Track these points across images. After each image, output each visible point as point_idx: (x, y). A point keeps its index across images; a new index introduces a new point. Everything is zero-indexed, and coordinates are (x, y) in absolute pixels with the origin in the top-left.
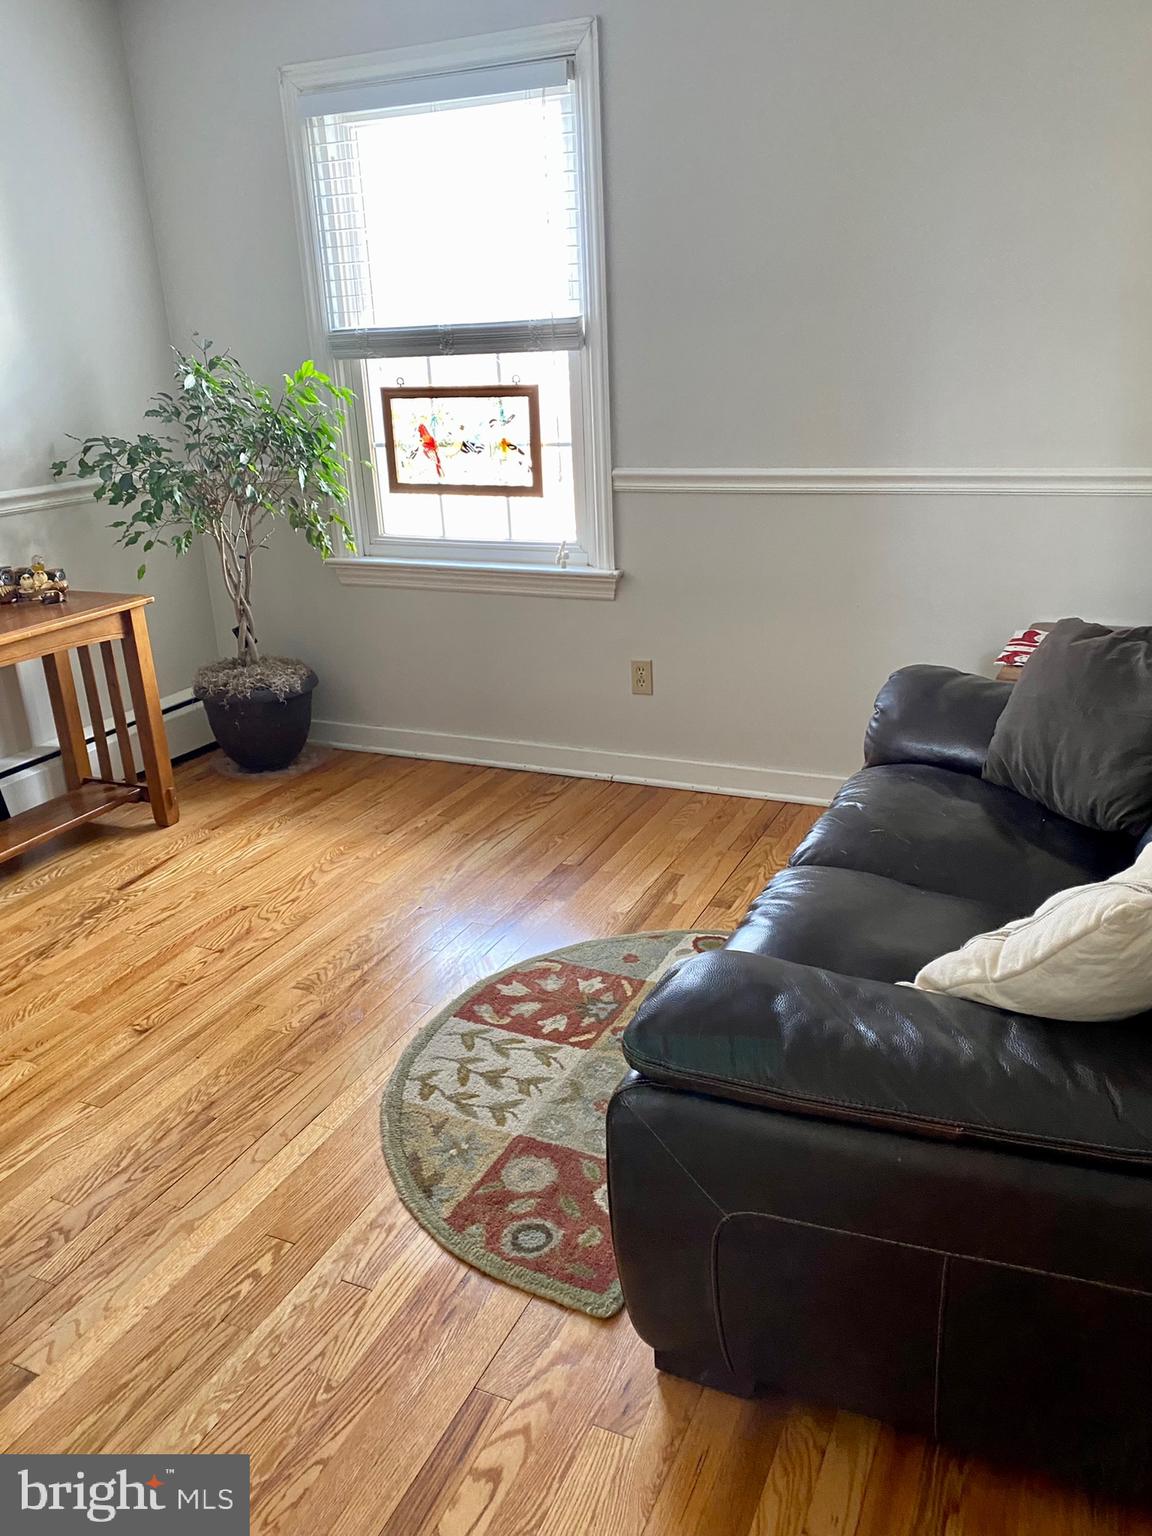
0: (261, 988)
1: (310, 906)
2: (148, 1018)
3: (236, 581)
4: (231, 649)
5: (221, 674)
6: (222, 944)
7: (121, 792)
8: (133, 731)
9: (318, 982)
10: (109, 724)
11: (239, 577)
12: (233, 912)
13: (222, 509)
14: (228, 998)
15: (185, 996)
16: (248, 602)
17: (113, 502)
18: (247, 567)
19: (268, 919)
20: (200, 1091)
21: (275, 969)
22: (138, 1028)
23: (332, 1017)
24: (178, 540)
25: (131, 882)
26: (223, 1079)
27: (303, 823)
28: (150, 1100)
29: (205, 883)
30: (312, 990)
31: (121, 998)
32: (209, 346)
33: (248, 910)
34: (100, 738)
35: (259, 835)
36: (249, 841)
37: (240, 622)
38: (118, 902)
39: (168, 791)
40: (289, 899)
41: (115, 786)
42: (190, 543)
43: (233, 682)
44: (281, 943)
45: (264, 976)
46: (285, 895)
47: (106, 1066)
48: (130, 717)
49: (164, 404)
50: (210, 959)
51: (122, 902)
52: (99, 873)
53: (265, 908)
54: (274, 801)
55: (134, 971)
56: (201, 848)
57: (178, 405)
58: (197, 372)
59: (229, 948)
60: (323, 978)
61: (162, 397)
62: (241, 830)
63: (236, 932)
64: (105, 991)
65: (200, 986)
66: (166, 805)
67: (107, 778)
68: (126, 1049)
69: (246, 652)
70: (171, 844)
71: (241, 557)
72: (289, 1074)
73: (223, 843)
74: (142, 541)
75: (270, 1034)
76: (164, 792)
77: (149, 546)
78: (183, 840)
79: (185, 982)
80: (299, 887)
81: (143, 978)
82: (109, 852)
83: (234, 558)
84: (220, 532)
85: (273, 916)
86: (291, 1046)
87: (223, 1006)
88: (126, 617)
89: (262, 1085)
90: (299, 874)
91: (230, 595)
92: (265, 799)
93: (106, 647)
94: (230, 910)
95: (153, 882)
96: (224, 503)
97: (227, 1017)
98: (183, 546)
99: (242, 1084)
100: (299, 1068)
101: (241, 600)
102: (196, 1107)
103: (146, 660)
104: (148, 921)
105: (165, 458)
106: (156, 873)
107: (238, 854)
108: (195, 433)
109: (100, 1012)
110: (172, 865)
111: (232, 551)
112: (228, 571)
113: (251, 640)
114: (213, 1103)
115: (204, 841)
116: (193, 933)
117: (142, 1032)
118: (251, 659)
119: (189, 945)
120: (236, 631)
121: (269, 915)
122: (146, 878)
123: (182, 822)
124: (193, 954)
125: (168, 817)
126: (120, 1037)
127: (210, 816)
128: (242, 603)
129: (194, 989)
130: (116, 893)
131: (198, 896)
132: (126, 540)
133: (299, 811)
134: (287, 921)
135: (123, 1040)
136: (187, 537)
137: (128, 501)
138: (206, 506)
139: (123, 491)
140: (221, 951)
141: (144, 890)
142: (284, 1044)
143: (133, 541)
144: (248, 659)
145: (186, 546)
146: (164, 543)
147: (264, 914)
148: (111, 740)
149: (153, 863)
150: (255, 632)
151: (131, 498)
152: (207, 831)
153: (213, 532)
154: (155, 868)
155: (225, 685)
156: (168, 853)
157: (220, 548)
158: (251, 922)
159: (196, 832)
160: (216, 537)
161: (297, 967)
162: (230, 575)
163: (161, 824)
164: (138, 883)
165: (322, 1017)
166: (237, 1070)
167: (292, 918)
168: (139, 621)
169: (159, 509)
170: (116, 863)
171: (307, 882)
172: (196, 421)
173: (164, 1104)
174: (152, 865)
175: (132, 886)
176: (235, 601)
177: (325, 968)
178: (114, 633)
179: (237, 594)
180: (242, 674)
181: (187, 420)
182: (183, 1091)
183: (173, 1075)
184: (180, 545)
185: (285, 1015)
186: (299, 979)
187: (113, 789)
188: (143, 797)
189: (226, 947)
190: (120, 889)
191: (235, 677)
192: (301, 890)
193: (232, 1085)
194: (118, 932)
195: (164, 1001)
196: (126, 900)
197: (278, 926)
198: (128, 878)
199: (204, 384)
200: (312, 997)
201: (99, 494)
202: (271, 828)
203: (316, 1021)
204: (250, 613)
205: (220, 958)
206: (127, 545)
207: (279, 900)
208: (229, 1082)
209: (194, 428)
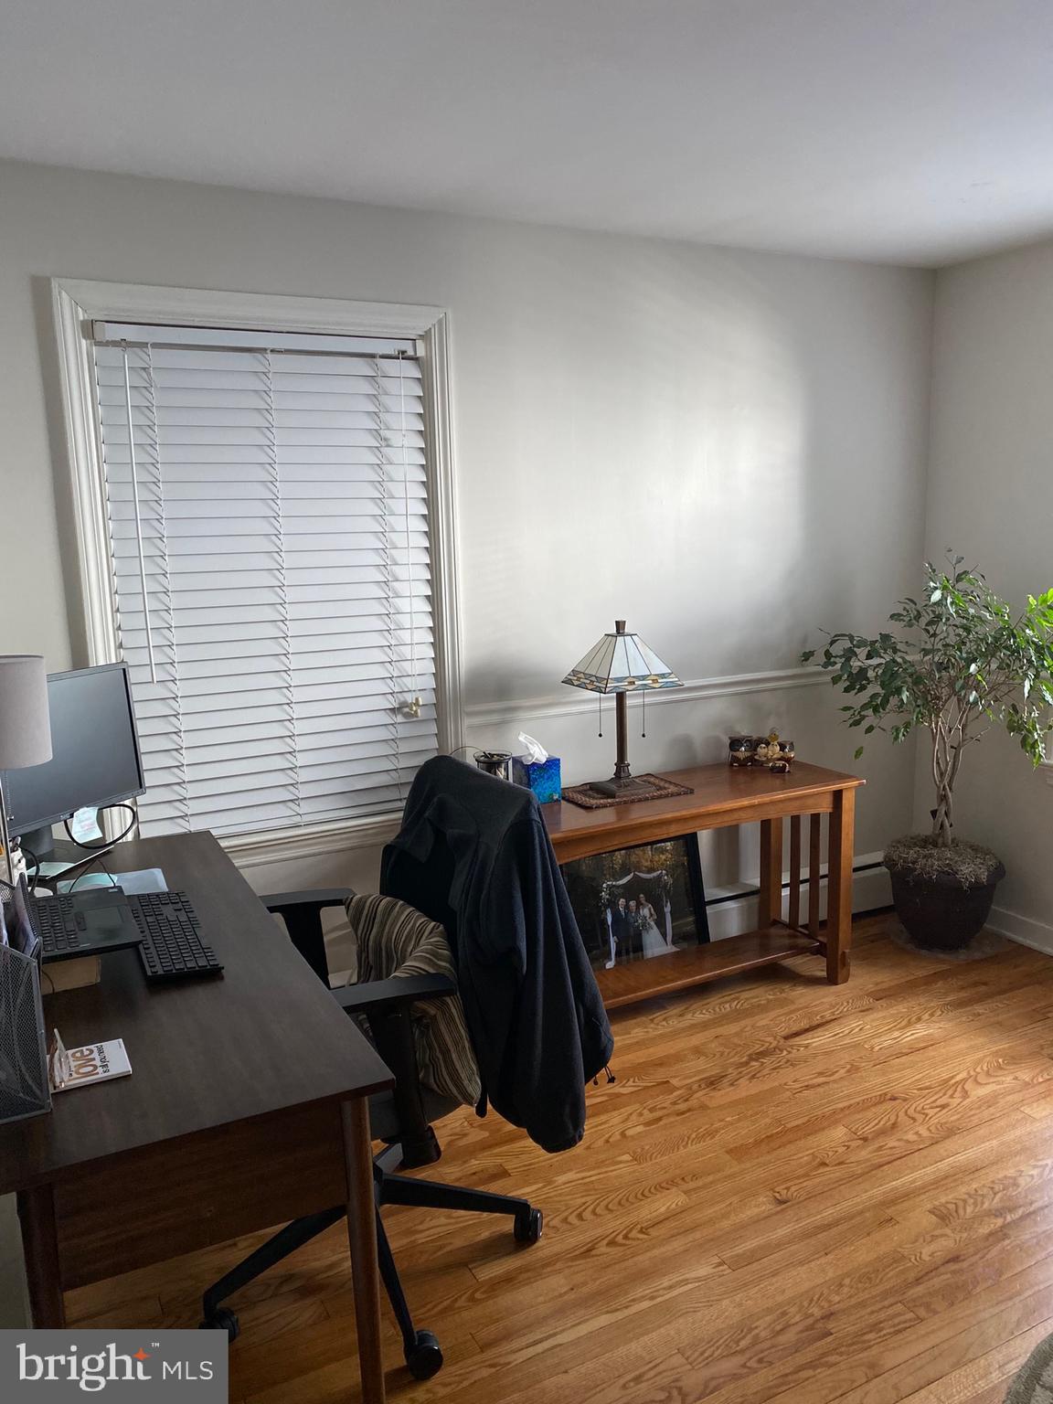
0: (897, 1198)
1: (958, 1119)
2: (788, 1189)
3: (943, 768)
4: (925, 827)
5: (912, 852)
6: (868, 1130)
7: (803, 941)
8: (824, 883)
9: (955, 1214)
10: (805, 873)
11: (947, 765)
12: (882, 1099)
13: (943, 706)
14: (865, 1196)
15: (823, 1178)
16: (950, 789)
17: (847, 690)
18: (956, 757)
19: (914, 1120)
20: (822, 1294)
21: (914, 1182)
22: (777, 1195)
23: (965, 1265)
24: (897, 730)
25: (797, 1034)
26: (846, 1290)
27: (964, 1019)
28: (777, 1282)
29: (861, 1058)
30: (947, 1221)
31: (768, 1157)
32: (960, 562)
33: (898, 1101)
34: (794, 885)
35: (919, 1019)
36: (909, 1024)
37: (939, 805)
38: (781, 1051)
39: (844, 953)
40: (938, 1103)
41: (799, 934)
42: (907, 732)
43: (922, 862)
44: (924, 1152)
45: (903, 1185)
46: (934, 1098)
47: (743, 1226)
48: (824, 869)
49: (908, 607)
50: (854, 1144)
51: (785, 1053)
52: (773, 1014)
53: (914, 1107)
54: (940, 984)
55: (784, 1132)
56: (863, 1017)
57: (921, 610)
58: (944, 588)
59: (873, 1139)
60: (961, 1212)
61: (907, 601)
62: (902, 1008)
63: (882, 1123)
64: (758, 1143)
65: (837, 1173)
66: (839, 965)
67: (793, 923)
68: (764, 1215)
69: (940, 834)
70: (837, 1004)
71: (952, 747)
72: (911, 1315)
73: (884, 1018)
74: (865, 724)
75: (897, 1258)
76: (840, 953)
77: (870, 729)
78: (848, 1002)
79: (827, 1162)
80: (950, 1092)
81: (790, 1142)
82: (783, 995)
83: (945, 748)
84: (937, 724)
85: (920, 1117)
86: (918, 1281)
87: (858, 1204)
88: (838, 796)
89: (882, 1316)
90: (952, 1077)
91: (935, 781)
92: (929, 981)
93: (815, 818)
94: (881, 1095)
95: (818, 1040)
96: (946, 701)
97: (858, 1219)
98: (901, 735)
99: (862, 1304)
100: (922, 1312)
101: (944, 787)
102: (817, 1312)
103: (848, 834)
104: (804, 1081)
105: (901, 657)
106: (819, 1032)
107: (896, 1034)
108: (931, 637)
109: (748, 1165)
110: (836, 1029)
111: (945, 743)
112: (938, 759)
113: (947, 823)
114: (832, 1314)
115: (867, 1010)
116: (842, 1110)
117: (781, 1202)
118: (943, 843)
119: (836, 1122)
120: (934, 813)
121: (916, 1116)
122: (809, 1035)
123: (850, 983)
124: (839, 1133)
125: (840, 976)
126: (762, 1199)
127: (877, 984)
128: (944, 789)
129: (834, 1173)
130: (782, 1041)
131: (854, 1069)
132: (851, 721)
133: (960, 1004)
134: (933, 1128)
135: (761, 1205)
136: (906, 727)
137: (860, 690)
138: (929, 703)
139: (857, 680)
140: (865, 1139)
141: (806, 1047)
142: (911, 1276)
143: (857, 723)
144: (940, 841)
145: (904, 735)
146: (884, 730)
147: (911, 1112)
148: (804, 888)
149: (817, 1020)
150: (952, 815)
151: (863, 688)
152: (871, 1000)
153: (931, 725)
154: (819, 1026)
155: (913, 863)
156: (833, 1014)
157: (934, 739)
158: (897, 1115)
159: (861, 997)
160: (932, 730)
161: (937, 1188)
162: (938, 763)
163: (832, 979)
164: (803, 1037)
165: (955, 1259)
166: (860, 1285)
167: (939, 1127)
168: (848, 801)
169: (886, 701)
170: (786, 1010)
171: (959, 1089)
172: (934, 627)
173: (789, 1294)
174: (817, 1022)
175: (797, 1039)
176: (939, 787)
177: (965, 1201)
178: (825, 808)
179: (941, 781)
180: (931, 856)
181: (926, 625)
182: (807, 1285)
183: (801, 1263)
184: (898, 734)
185: (916, 1241)
186: (937, 1203)
187: (796, 937)
188: (820, 950)
189: (870, 1136)
190: (786, 1038)
191: (925, 857)
192: (952, 1097)
193: (853, 1301)
194: (776, 1084)
195: (804, 1176)
196: (789, 1052)
197: (924, 1133)
198: (795, 1029)
199: (949, 600)
200: (948, 1231)
201: (835, 680)
202: (932, 1015)
203: (947, 1262)
204: (951, 800)
205: (863, 1147)
206: (851, 726)
207: (928, 1102)
208: (850, 1297)
209: (932, 632)
